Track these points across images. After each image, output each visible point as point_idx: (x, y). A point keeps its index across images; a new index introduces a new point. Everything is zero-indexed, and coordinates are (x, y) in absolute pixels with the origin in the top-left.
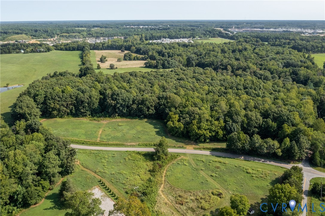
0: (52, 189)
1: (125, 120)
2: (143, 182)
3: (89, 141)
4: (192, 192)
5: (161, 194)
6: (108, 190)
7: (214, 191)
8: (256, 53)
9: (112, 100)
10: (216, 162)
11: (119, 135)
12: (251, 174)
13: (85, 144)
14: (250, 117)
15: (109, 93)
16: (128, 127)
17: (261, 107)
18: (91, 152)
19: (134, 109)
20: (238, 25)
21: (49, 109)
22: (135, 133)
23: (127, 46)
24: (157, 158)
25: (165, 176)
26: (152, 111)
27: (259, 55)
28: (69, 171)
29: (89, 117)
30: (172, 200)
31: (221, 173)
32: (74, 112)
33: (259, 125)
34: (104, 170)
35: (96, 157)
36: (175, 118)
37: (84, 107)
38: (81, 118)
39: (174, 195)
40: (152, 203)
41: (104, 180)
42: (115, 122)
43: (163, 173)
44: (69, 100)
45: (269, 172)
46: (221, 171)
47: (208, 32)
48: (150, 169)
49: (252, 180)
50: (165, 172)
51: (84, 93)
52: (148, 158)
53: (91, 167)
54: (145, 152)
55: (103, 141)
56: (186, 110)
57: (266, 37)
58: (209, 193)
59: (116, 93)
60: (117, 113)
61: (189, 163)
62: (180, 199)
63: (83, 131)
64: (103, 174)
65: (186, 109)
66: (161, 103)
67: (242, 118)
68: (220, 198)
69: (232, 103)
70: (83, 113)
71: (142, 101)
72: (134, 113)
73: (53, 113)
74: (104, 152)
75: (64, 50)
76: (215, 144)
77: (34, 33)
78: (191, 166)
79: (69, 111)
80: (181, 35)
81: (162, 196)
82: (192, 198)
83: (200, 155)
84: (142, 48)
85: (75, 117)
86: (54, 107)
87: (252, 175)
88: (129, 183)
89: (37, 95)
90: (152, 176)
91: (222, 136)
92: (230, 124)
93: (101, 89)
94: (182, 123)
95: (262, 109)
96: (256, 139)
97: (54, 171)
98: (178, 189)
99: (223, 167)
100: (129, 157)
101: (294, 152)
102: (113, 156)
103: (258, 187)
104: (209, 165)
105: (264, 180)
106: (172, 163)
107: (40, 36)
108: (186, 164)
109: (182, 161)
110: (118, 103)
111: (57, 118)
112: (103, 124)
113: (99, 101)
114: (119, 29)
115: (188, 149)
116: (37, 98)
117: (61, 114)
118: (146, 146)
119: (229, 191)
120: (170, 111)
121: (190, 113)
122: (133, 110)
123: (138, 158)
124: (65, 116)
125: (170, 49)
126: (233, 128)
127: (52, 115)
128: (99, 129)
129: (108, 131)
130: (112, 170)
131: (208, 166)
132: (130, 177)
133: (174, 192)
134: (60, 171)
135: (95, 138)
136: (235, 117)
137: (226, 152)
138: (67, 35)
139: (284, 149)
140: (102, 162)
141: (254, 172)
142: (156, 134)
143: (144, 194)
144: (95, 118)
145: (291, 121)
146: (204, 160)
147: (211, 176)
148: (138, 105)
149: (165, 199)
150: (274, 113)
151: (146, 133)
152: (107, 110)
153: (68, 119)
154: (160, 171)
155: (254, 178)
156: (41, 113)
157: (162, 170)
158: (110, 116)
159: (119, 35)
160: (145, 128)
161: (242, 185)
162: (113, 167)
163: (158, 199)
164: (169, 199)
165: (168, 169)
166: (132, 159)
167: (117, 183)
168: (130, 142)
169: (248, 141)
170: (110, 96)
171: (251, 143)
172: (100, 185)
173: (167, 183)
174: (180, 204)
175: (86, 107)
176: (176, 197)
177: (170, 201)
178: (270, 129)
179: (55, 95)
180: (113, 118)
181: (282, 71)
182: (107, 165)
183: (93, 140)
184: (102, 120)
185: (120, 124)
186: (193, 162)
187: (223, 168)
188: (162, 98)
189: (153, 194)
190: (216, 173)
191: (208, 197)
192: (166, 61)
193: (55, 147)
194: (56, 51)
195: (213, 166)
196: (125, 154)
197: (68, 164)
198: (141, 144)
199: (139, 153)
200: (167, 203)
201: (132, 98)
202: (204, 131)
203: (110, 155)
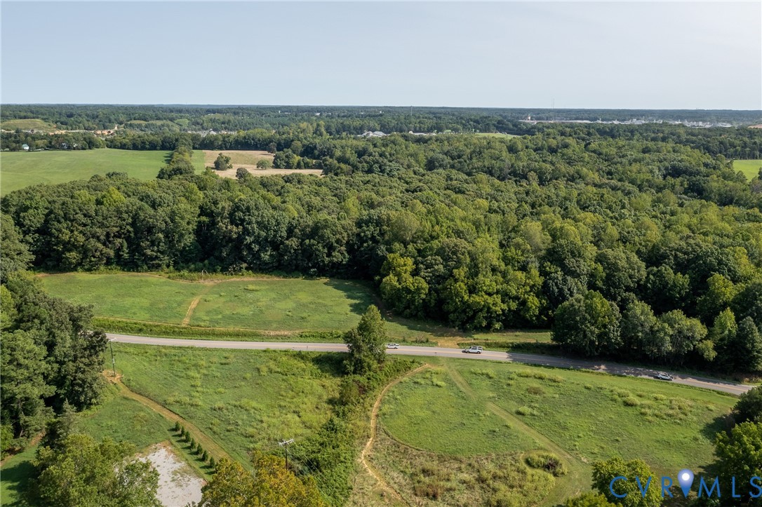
0: (20, 451)
1: (266, 278)
2: (309, 431)
3: (157, 326)
4: (464, 459)
5: (366, 466)
6: (197, 453)
7: (531, 455)
8: (594, 152)
9: (232, 224)
10: (527, 377)
11: (246, 311)
12: (638, 408)
13: (145, 333)
14: (613, 261)
15: (223, 208)
16: (273, 295)
17: (636, 239)
18: (160, 352)
19: (292, 251)
20: (539, 114)
21: (55, 245)
22: (290, 307)
23: (282, 142)
24: (352, 368)
25: (377, 416)
26: (341, 256)
27: (600, 154)
28: (82, 398)
29: (166, 270)
30: (400, 486)
31: (547, 406)
32: (126, 256)
33: (638, 282)
34: (191, 396)
35: (173, 364)
36: (405, 265)
37: (153, 243)
38: (144, 274)
39: (407, 470)
40: (337, 494)
41: (187, 426)
42: (238, 282)
43: (370, 408)
44: (112, 224)
45: (690, 403)
46: (545, 400)
47: (472, 123)
48: (334, 398)
49: (643, 424)
50: (376, 404)
51: (158, 206)
52: (328, 368)
53: (152, 388)
54: (318, 352)
55: (198, 326)
56: (435, 247)
57: (607, 130)
58: (516, 461)
59: (243, 205)
60: (245, 262)
61: (447, 380)
62: (427, 480)
63: (145, 302)
64: (188, 411)
65: (435, 244)
66: (365, 236)
67: (589, 266)
68: (555, 475)
69: (558, 228)
70: (152, 258)
71: (312, 229)
72: (291, 260)
73: (67, 258)
74: (197, 352)
75: (128, 149)
76: (517, 333)
77: (64, 119)
78: (454, 388)
79: (112, 253)
80: (411, 125)
81: (370, 472)
82: (465, 476)
83: (478, 360)
84: (318, 146)
85: (129, 271)
86: (69, 241)
87: (643, 410)
88: (264, 435)
89: (26, 209)
90: (338, 416)
91: (537, 312)
92: (560, 278)
93: (206, 203)
94: (424, 278)
95: (640, 244)
96: (638, 312)
97: (28, 391)
98: (419, 452)
99: (551, 390)
100: (272, 364)
101: (754, 347)
102: (223, 361)
103: (667, 444)
104: (509, 385)
105: (679, 424)
106: (397, 382)
107: (77, 124)
108: (439, 383)
109: (428, 375)
110: (246, 232)
111: (76, 271)
112: (206, 286)
113: (196, 228)
114: (266, 116)
115: (441, 346)
116: (24, 217)
117: (91, 261)
118: (323, 337)
119: (580, 455)
120: (390, 251)
121: (445, 251)
122: (288, 254)
123: (297, 368)
124: (102, 268)
125: (385, 145)
126: (569, 290)
127: (64, 263)
128: (192, 297)
129: (216, 302)
130: (216, 397)
131: (505, 387)
132: (269, 416)
133: (405, 460)
134: (52, 395)
135: (176, 317)
136: (570, 262)
137: (553, 355)
138: (143, 123)
139: (722, 340)
140: (188, 377)
141: (646, 402)
142: (351, 311)
143: (313, 465)
144: (182, 273)
145: (729, 270)
146: (491, 372)
147: (519, 413)
148: (303, 240)
149: (377, 481)
150: (677, 250)
151: (323, 309)
152: (217, 254)
153: (108, 275)
154: (362, 401)
155: (650, 418)
156: (33, 257)
157: (368, 400)
158: (224, 270)
159: (265, 126)
160: (319, 297)
161: (618, 438)
162: (222, 390)
163: (355, 480)
164: (392, 482)
165: (387, 398)
166: (279, 370)
167: (227, 433)
168: (276, 329)
169: (617, 319)
170: (226, 214)
171: (625, 323)
172: (173, 440)
173: (384, 435)
174: (427, 495)
175: (159, 242)
176: (413, 475)
177: (396, 486)
178: (670, 293)
179: (77, 208)
180: (232, 275)
181: (662, 186)
182: (202, 386)
183: (171, 323)
184: (201, 277)
185: (250, 287)
186: (460, 379)
187: (549, 392)
188: (367, 222)
189: (340, 467)
190: (530, 406)
191: (514, 474)
192: (376, 165)
193: (42, 323)
194: (109, 149)
195: (519, 387)
196: (261, 357)
197: (80, 375)
198: (307, 334)
199: (300, 356)
200: (385, 494)
201: (287, 221)
202: (486, 297)
203: (215, 360)
